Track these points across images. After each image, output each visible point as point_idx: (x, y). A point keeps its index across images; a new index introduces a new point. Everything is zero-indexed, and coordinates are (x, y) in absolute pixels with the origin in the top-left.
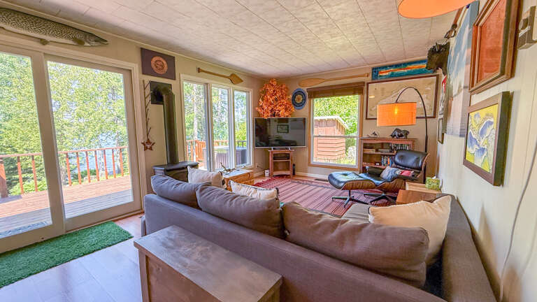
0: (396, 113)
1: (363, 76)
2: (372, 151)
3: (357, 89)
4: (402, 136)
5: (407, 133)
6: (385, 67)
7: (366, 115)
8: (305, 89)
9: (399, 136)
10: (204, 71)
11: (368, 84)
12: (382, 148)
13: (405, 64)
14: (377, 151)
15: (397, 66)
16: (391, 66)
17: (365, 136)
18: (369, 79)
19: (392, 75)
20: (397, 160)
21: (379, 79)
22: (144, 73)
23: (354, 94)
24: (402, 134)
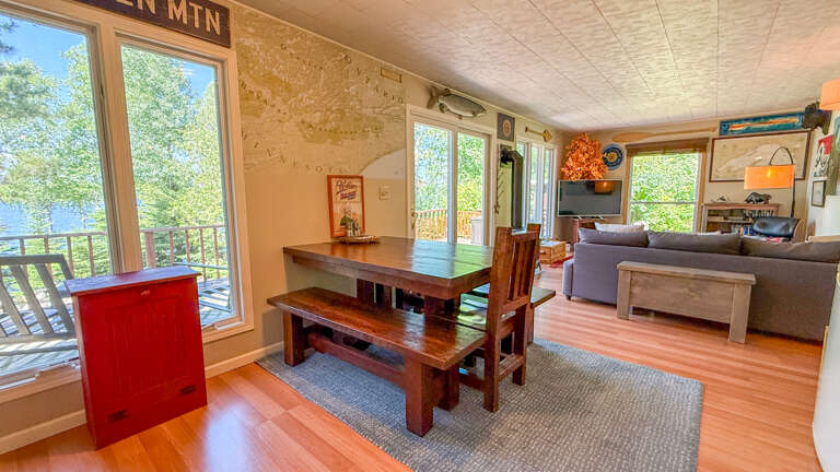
0: (769, 175)
1: (708, 130)
2: (719, 219)
3: (699, 145)
4: (760, 201)
5: (768, 197)
6: (739, 121)
7: (707, 176)
8: (622, 146)
9: (757, 201)
10: (532, 131)
11: (714, 139)
12: (731, 215)
13: (766, 118)
14: (725, 219)
15: (755, 119)
16: (747, 120)
17: (707, 200)
18: (716, 134)
19: (748, 130)
20: (756, 228)
21: (730, 134)
22: (498, 137)
23: (694, 151)
24: (762, 199)
